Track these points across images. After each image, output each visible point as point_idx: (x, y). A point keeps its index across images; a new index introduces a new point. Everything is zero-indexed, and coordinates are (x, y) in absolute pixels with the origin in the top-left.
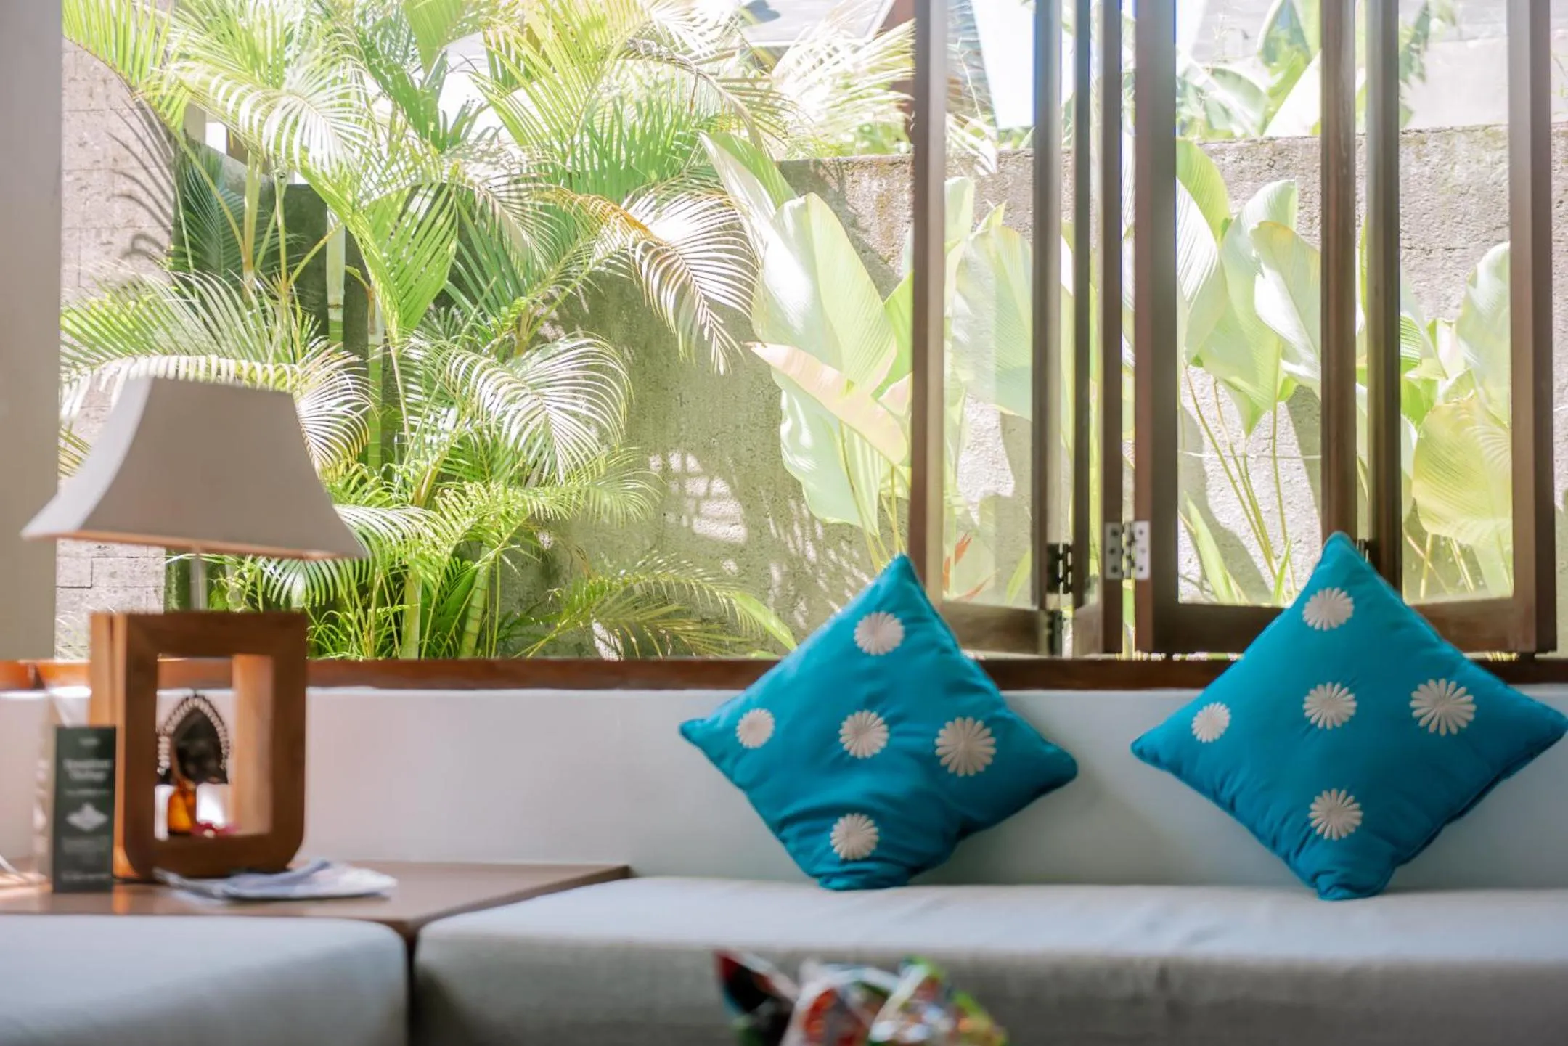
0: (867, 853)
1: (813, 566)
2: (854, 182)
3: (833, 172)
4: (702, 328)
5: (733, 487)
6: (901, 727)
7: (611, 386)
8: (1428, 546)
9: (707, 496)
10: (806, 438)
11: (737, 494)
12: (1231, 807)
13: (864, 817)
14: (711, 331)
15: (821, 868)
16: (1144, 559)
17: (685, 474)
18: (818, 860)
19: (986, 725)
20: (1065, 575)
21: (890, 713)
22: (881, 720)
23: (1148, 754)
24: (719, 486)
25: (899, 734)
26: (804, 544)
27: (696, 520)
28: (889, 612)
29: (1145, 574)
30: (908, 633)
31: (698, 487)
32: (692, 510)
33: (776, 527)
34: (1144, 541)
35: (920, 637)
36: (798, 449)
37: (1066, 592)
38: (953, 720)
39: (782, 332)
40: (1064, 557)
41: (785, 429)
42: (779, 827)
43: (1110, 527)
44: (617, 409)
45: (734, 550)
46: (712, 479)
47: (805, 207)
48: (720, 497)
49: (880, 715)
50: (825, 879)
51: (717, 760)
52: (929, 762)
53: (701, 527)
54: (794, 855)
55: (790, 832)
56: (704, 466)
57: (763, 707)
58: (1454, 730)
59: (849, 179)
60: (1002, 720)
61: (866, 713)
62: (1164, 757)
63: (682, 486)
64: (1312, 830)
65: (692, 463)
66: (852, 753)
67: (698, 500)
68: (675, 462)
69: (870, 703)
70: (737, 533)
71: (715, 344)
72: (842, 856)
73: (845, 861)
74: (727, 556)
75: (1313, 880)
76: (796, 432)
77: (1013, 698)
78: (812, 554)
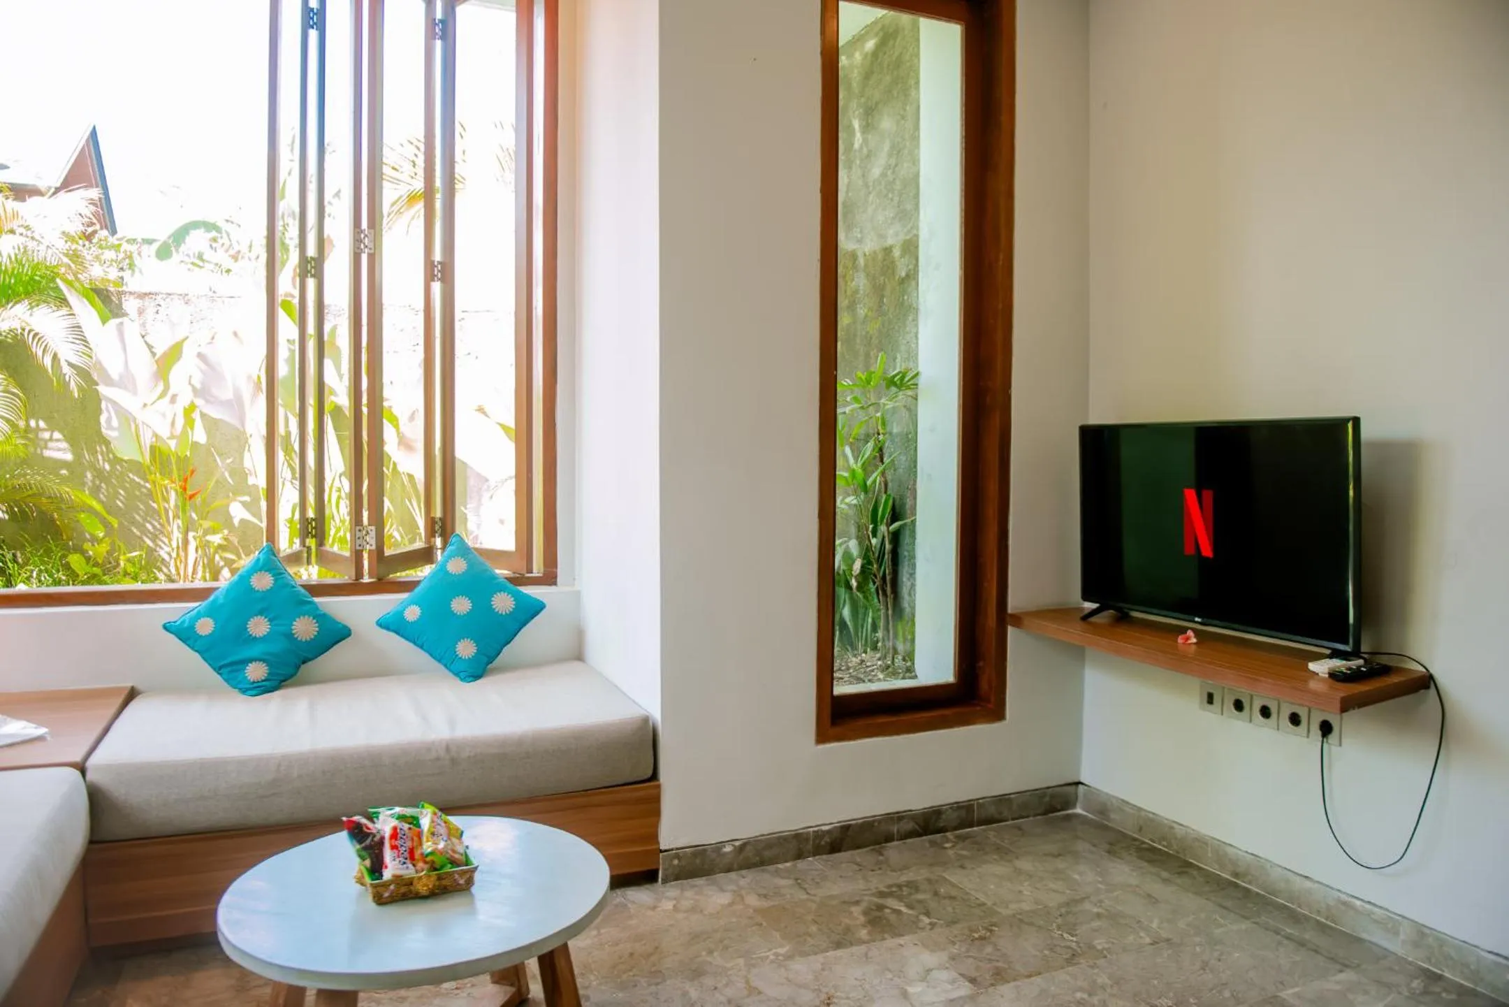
0: (263, 678)
1: (108, 472)
2: (126, 300)
3: (116, 295)
4: (65, 375)
5: (64, 436)
6: (275, 622)
7: (15, 401)
8: (390, 470)
9: (51, 439)
10: (115, 423)
11: (67, 439)
12: (421, 647)
13: (262, 662)
14: (70, 377)
15: (241, 686)
16: (373, 542)
17: (38, 429)
18: (240, 682)
19: (314, 618)
20: (312, 531)
21: (271, 616)
22: (266, 620)
23: (383, 625)
24: (57, 435)
25: (276, 625)
26: (104, 464)
27: (44, 451)
28: (266, 571)
29: (374, 547)
30: (276, 580)
31: (46, 435)
32: (43, 446)
33: (89, 455)
34: (373, 534)
35: (280, 582)
36: (110, 427)
37: (312, 538)
38: (299, 617)
39: (110, 382)
40: (311, 523)
41: (103, 419)
42: (218, 670)
43: (358, 528)
44: (20, 411)
45: (64, 464)
46: (53, 432)
47: (121, 323)
48: (58, 440)
49: (266, 617)
50: (244, 691)
51: (184, 640)
52: (290, 636)
53: (47, 453)
54: (226, 681)
55: (224, 671)
56: (47, 425)
57: (208, 617)
58: (508, 612)
59: (123, 299)
60: (320, 615)
61: (259, 617)
62: (391, 627)
63: (37, 436)
64: (457, 655)
65: (42, 424)
66: (254, 635)
67: (46, 441)
68: (33, 423)
69: (260, 613)
70: (69, 457)
71: (72, 383)
72: (252, 680)
73: (254, 682)
74: (62, 468)
75: (457, 674)
76: (109, 420)
77: (321, 603)
78: (107, 467)
